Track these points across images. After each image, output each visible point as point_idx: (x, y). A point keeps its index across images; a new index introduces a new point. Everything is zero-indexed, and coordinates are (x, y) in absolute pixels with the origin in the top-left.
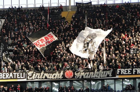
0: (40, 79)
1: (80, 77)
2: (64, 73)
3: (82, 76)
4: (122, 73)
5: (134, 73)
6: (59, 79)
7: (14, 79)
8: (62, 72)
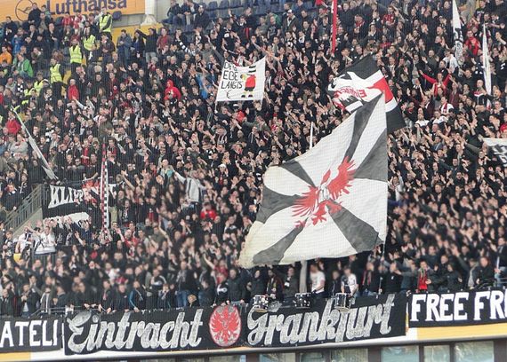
0: (114, 349)
1: (269, 341)
2: (205, 319)
3: (277, 334)
4: (429, 318)
5: (477, 317)
6: (189, 347)
7: (17, 349)
8: (199, 314)
